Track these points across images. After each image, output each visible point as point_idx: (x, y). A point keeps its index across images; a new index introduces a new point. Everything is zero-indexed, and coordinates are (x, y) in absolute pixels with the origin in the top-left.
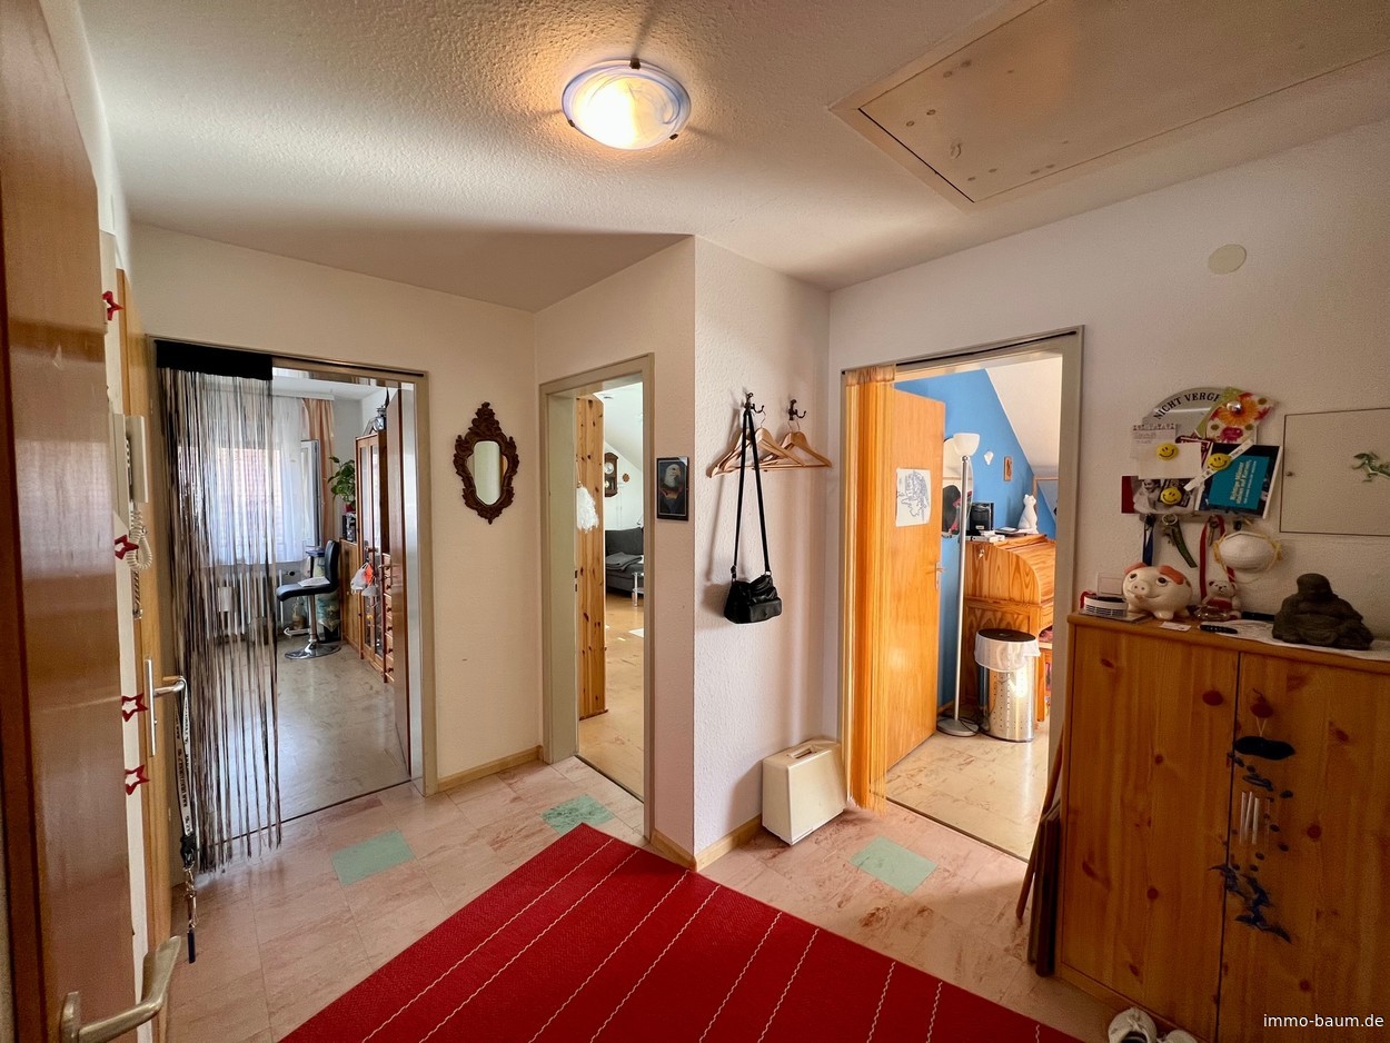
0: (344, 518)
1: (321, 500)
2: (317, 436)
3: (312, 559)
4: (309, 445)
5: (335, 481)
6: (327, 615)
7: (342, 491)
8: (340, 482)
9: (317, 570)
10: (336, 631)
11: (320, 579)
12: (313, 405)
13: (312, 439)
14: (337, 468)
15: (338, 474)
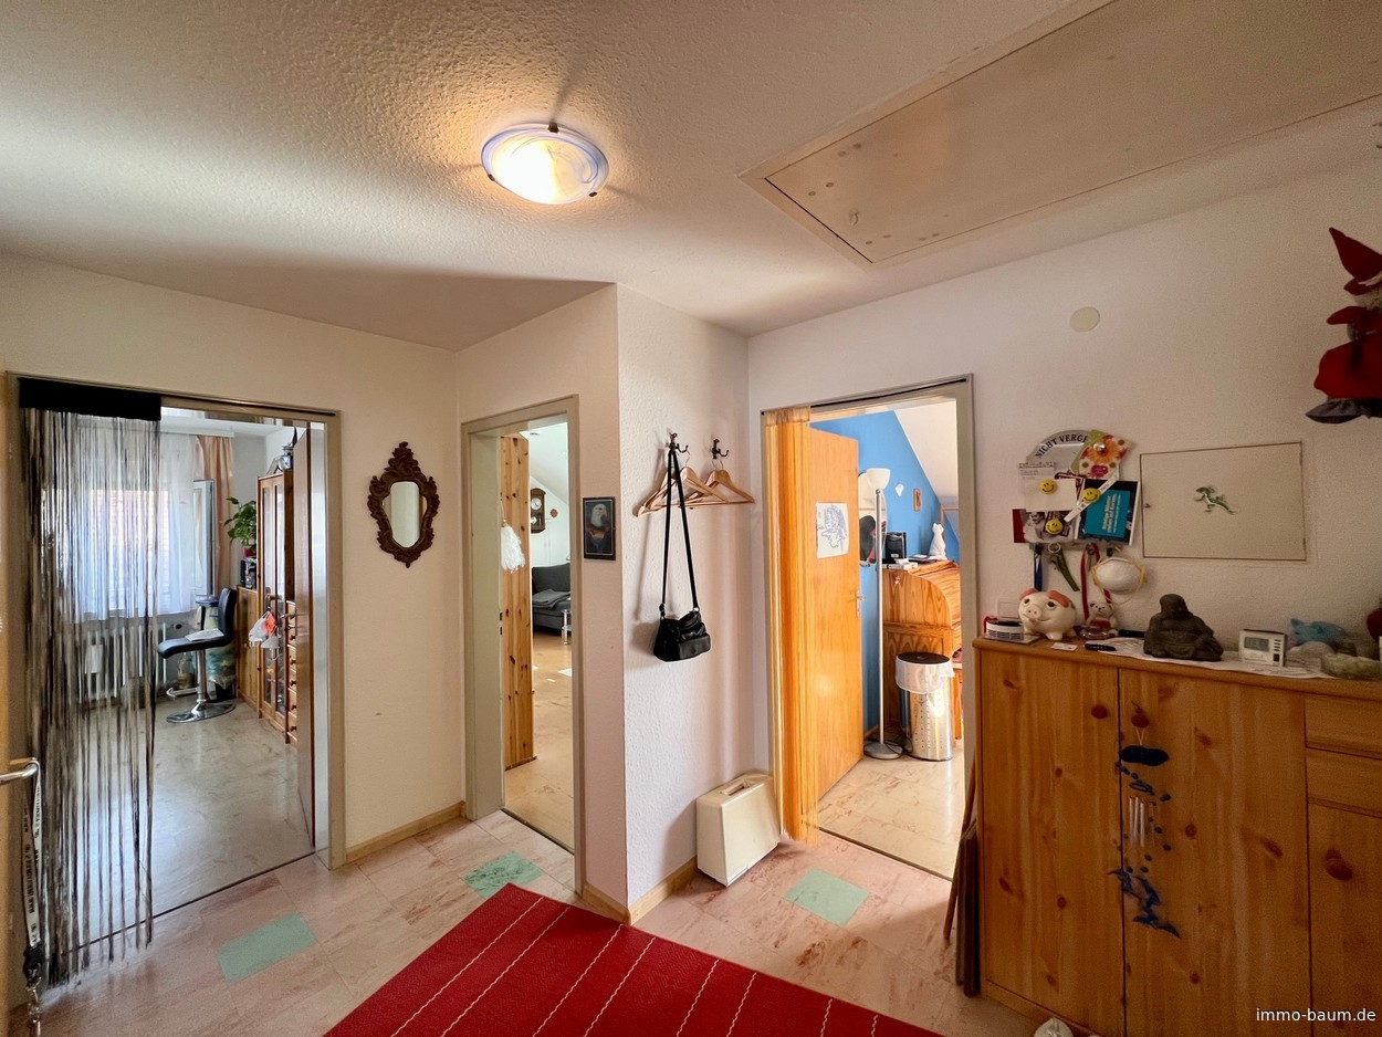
0: (243, 564)
1: (216, 545)
2: (213, 475)
3: (204, 610)
4: (203, 486)
5: (233, 524)
6: (219, 671)
7: (241, 534)
8: (239, 525)
9: (209, 621)
10: (229, 688)
11: (212, 631)
12: (209, 442)
13: (207, 477)
14: (235, 510)
15: (236, 516)
